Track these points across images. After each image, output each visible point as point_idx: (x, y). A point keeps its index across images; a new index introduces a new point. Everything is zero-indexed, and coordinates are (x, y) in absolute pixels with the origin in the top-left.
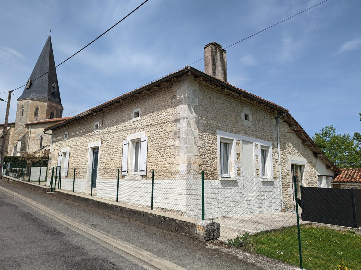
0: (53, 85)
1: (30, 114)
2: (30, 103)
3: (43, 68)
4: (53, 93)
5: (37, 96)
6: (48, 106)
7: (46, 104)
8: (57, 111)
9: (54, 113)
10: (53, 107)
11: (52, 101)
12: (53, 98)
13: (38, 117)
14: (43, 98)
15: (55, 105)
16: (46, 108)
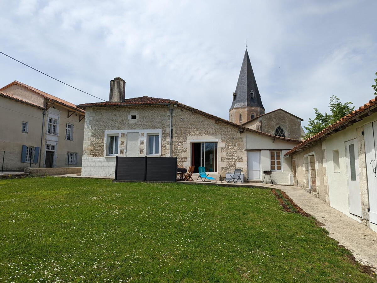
0: (251, 92)
1: (236, 120)
2: (235, 111)
3: (243, 80)
4: (252, 98)
5: (239, 105)
6: (248, 111)
7: (246, 109)
8: (256, 114)
9: (254, 115)
10: (253, 110)
11: (251, 106)
12: (252, 103)
13: (242, 122)
14: (244, 105)
15: (253, 109)
16: (246, 113)
